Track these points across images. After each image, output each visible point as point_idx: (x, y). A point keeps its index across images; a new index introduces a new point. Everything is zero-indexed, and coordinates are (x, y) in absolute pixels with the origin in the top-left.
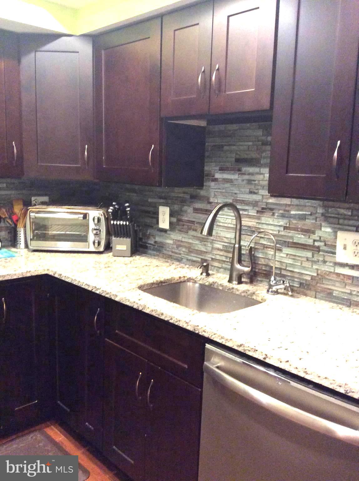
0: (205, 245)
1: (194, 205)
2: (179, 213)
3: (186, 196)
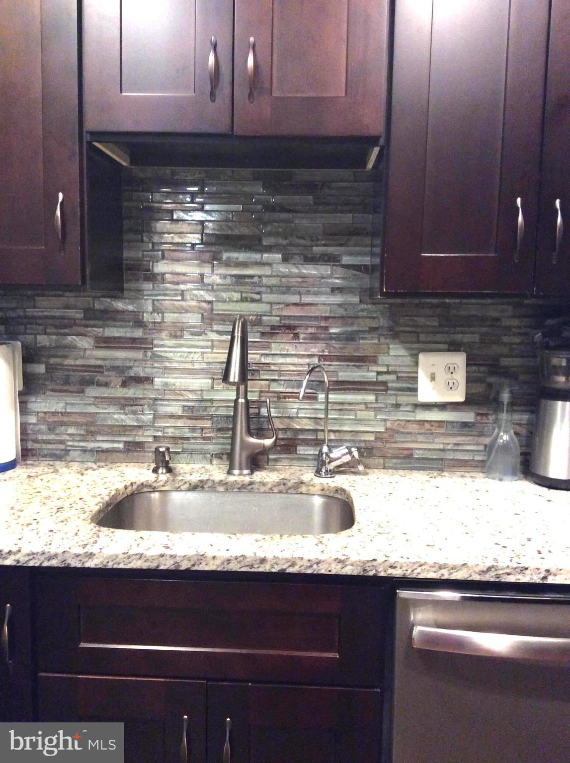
0: (135, 413)
1: (98, 331)
2: (53, 352)
3: (71, 313)
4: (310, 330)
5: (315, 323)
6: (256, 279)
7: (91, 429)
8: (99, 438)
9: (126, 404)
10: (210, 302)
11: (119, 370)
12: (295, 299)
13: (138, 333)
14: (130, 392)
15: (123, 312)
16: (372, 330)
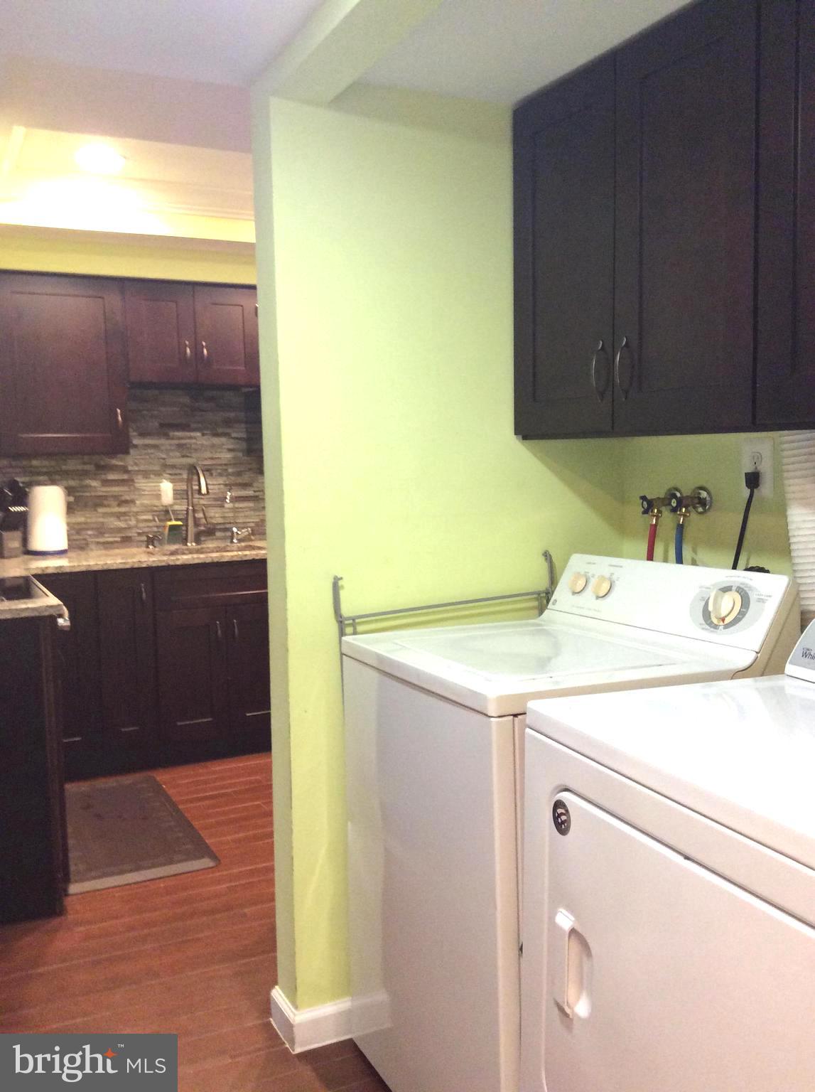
0: (126, 520)
1: (103, 477)
2: (79, 489)
3: (87, 467)
4: (219, 471)
5: (220, 467)
6: (188, 446)
7: (101, 530)
8: (106, 535)
9: (119, 516)
10: (164, 459)
11: (115, 497)
12: (210, 455)
13: (125, 477)
14: (123, 509)
15: (116, 466)
16: (250, 469)
